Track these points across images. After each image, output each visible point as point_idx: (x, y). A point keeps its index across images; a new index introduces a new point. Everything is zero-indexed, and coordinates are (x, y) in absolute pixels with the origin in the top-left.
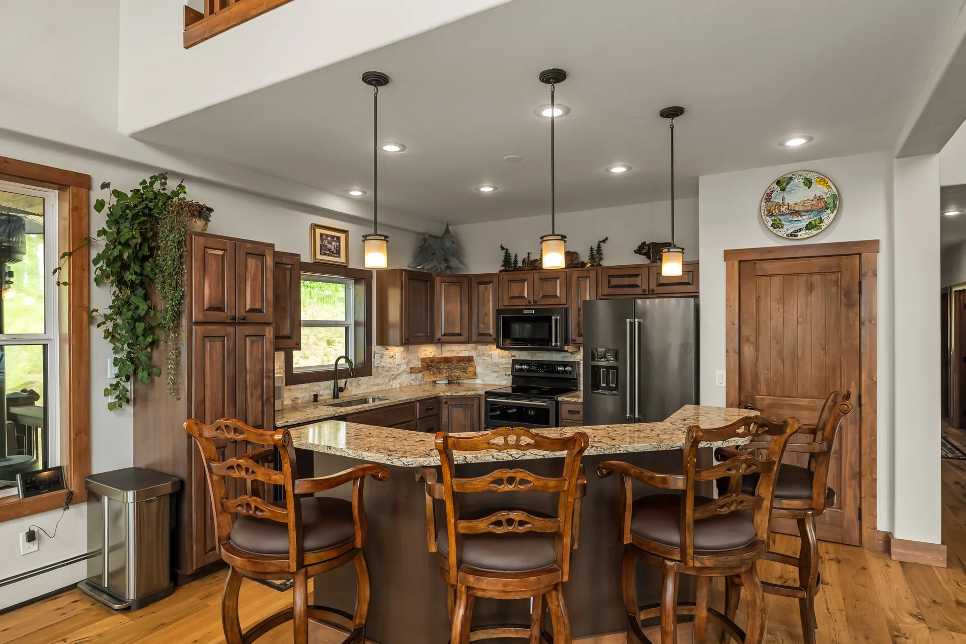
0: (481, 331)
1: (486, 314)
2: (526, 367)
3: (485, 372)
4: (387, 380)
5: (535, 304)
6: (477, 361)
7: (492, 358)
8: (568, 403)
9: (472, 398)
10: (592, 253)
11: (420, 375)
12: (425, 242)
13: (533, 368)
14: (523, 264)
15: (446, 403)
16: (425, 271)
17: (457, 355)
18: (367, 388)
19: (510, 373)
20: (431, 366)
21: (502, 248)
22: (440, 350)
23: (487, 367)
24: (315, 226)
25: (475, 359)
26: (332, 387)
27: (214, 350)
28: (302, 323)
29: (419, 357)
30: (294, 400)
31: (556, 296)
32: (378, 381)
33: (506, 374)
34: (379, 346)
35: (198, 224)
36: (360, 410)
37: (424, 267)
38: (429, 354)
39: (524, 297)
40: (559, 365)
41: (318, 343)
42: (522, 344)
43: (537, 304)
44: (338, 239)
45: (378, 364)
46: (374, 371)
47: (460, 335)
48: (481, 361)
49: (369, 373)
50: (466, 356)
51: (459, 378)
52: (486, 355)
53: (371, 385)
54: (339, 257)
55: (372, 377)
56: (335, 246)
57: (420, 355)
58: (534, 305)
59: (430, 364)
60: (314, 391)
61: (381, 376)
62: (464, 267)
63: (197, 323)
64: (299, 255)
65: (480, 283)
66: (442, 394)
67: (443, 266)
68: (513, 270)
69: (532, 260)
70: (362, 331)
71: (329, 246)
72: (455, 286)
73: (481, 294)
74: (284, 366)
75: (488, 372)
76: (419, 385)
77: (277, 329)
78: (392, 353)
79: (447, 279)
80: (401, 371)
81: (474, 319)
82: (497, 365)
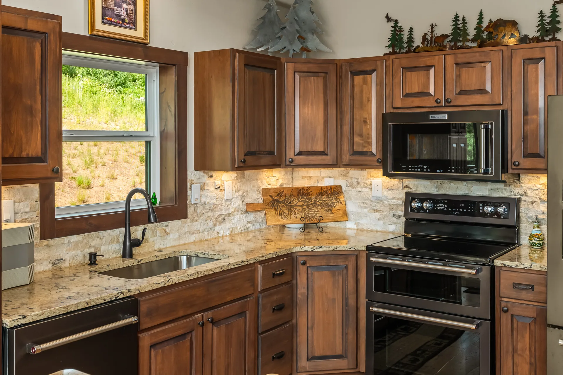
0: (356, 149)
1: (365, 122)
2: (428, 205)
3: (359, 210)
4: (211, 224)
5: (447, 104)
6: (347, 193)
7: (371, 189)
8: (511, 269)
9: (345, 255)
10: (542, 20)
11: (261, 215)
12: (269, 10)
13: (441, 206)
14: (423, 43)
15: (304, 264)
16: (270, 54)
17: (316, 185)
18: (180, 238)
19: (402, 213)
20: (278, 201)
21: (389, 19)
22: (289, 177)
23: (363, 203)
25: (345, 191)
26: (121, 240)
28: (64, 134)
29: (259, 187)
30: (56, 263)
31: (483, 91)
32: (197, 226)
33: (394, 215)
34: (198, 172)
36: (162, 285)
37: (268, 49)
38: (274, 183)
39: (428, 94)
40: (485, 204)
41: (130, 161)
42: (427, 169)
43: (451, 104)
45: (196, 200)
46: (190, 210)
47: (323, 153)
48: (354, 193)
49: (184, 216)
50: (331, 186)
51: (321, 219)
52: (362, 184)
53: (185, 233)
54: (135, 29)
55: (188, 220)
56: (127, 11)
57: (260, 184)
58: (445, 106)
59: (276, 198)
60: (90, 247)
61: (201, 218)
62: (328, 50)
64: (59, 18)
65: (355, 73)
66: (297, 249)
67: (297, 47)
68: (407, 52)
69: (439, 35)
71: (118, 10)
72: (315, 78)
73: (357, 90)
74: (38, 207)
75: (366, 210)
76: (260, 231)
78: (218, 183)
79: (305, 68)
80: (233, 210)
81: (347, 129)
82: (379, 200)
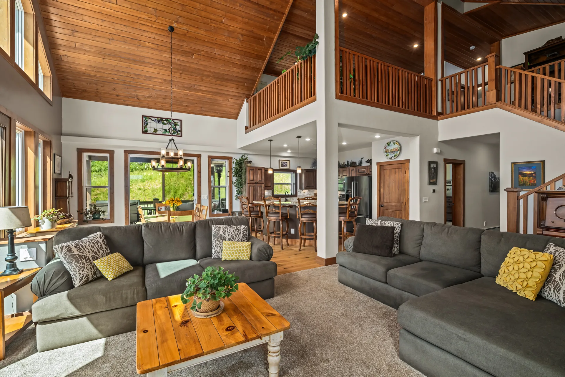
24: (280, 160)
27: (251, 188)
28: (274, 184)
34: (300, 190)
35: (249, 165)
44: (287, 162)
45: (299, 194)
46: (298, 196)
54: (287, 167)
56: (286, 164)
63: (248, 184)
70: (294, 185)
71: (284, 165)
77: (265, 185)
78: (304, 192)
